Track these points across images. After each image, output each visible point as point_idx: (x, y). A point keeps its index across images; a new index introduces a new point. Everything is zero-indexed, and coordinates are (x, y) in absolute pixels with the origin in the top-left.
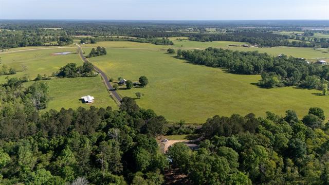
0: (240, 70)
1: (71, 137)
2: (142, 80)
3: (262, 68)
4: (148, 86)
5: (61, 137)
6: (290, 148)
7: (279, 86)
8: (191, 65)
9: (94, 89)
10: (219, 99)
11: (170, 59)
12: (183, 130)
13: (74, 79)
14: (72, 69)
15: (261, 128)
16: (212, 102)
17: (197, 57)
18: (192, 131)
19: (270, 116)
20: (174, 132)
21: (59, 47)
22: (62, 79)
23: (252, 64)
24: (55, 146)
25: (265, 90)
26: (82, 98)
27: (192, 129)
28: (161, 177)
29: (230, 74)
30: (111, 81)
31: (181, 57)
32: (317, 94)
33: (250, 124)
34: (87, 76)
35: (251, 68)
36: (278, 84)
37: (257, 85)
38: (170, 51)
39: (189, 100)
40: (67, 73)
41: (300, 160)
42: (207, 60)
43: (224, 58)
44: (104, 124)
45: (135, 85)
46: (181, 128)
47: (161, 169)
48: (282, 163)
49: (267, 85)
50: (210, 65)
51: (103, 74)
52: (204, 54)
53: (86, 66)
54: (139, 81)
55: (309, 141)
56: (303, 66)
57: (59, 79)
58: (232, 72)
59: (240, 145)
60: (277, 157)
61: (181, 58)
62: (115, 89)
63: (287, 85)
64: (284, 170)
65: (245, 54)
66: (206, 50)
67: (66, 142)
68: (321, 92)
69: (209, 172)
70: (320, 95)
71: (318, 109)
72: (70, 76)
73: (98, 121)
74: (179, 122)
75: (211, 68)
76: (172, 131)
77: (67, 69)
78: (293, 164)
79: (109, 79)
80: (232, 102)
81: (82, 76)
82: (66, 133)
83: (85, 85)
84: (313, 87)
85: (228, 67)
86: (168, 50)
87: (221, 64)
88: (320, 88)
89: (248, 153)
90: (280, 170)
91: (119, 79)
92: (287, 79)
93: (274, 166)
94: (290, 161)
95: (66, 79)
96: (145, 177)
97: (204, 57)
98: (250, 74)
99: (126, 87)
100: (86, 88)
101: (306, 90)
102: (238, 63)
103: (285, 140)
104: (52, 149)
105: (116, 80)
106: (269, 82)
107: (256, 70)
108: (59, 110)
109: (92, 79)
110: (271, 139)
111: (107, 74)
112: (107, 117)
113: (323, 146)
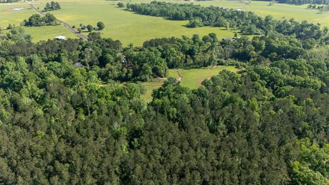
0: (176, 17)
1: (62, 53)
2: (100, 25)
3: (192, 15)
4: (104, 29)
5: (55, 54)
6: (190, 50)
7: (200, 26)
8: (139, 16)
9: (62, 33)
11: (120, 11)
13: (41, 27)
14: (37, 19)
15: (176, 42)
17: (143, 9)
19: (184, 38)
21: (9, 4)
22: (30, 28)
23: (185, 12)
24: (53, 58)
25: (190, 29)
26: (56, 37)
29: (169, 21)
30: (74, 27)
31: (130, 9)
32: (222, 30)
34: (51, 25)
35: (184, 15)
36: (200, 25)
37: (186, 26)
38: (120, 5)
39: (136, 36)
40: (34, 23)
42: (151, 11)
43: (165, 9)
44: (81, 47)
45: (94, 29)
48: (185, 57)
49: (192, 26)
50: (154, 15)
51: (64, 23)
52: (149, 6)
53: (49, 17)
54: (98, 26)
55: (201, 47)
56: (219, 12)
57: (28, 28)
58: (170, 19)
59: (163, 49)
60: (182, 55)
61: (130, 11)
62: (80, 32)
63: (206, 25)
65: (182, 6)
66: (151, 3)
67: (59, 55)
68: (225, 28)
70: (224, 30)
71: (213, 34)
72: (37, 25)
73: (76, 45)
74: (129, 44)
75: (155, 17)
77: (33, 19)
79: (72, 27)
81: (47, 25)
83: (54, 31)
84: (222, 26)
85: (168, 15)
86: (118, 4)
87: (163, 14)
89: (166, 52)
90: (183, 61)
91: (81, 25)
92: (207, 22)
94: (189, 56)
95: (33, 28)
96: (112, 65)
97: (149, 9)
98: (183, 20)
99: (87, 30)
100: (55, 33)
101: (218, 28)
102: (175, 11)
103: (188, 47)
104: (51, 60)
105: (78, 26)
106: (193, 23)
107: (187, 16)
108: (47, 40)
109: (58, 27)
110: (180, 47)
111: (68, 23)
112: (81, 44)
113: (208, 49)
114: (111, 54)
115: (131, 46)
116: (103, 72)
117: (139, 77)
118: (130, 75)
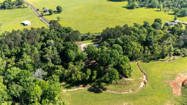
1: (24, 47)
2: (58, 8)
4: (62, 12)
5: (18, 48)
6: (147, 41)
7: (137, 8)
9: (29, 16)
10: (106, 18)
12: (90, 37)
13: (13, 10)
14: (9, 3)
15: (132, 32)
16: (103, 20)
18: (95, 38)
19: (136, 25)
20: (85, 39)
22: (4, 11)
24: (15, 53)
25: (130, 10)
26: (23, 22)
27: (95, 36)
28: (83, 63)
29: (110, 2)
30: (38, 10)
32: (157, 11)
33: (126, 31)
34: (21, 8)
36: (137, 6)
37: (126, 7)
39: (90, 19)
40: (7, 6)
41: (151, 47)
44: (43, 38)
45: (54, 12)
46: (89, 36)
47: (83, 59)
48: (143, 49)
49: (131, 8)
51: (31, 5)
54: (57, 9)
55: (156, 36)
57: (2, 11)
60: (140, 46)
62: (43, 16)
63: (141, 6)
64: (144, 52)
67: (22, 50)
68: (159, 9)
69: (109, 58)
70: (158, 11)
71: (159, 19)
72: (9, 8)
73: (39, 36)
76: (84, 39)
77: (6, 3)
78: (148, 49)
80: (114, 19)
81: (17, 8)
82: (20, 45)
83: (21, 13)
84: (155, 7)
88: (159, 7)
89: (127, 46)
90: (142, 52)
91: (43, 8)
93: (139, 51)
95: (6, 10)
96: (75, 65)
98: (121, 1)
99: (49, 14)
100: (22, 16)
101: (151, 9)
103: (144, 36)
104: (14, 55)
105: (41, 9)
106: (132, 6)
108: (11, 32)
109: (25, 10)
110: (138, 38)
111: (34, 6)
112: (43, 33)
113: (162, 38)
114: (72, 49)
115: (88, 34)
116: (65, 74)
117: (103, 78)
118: (94, 77)
